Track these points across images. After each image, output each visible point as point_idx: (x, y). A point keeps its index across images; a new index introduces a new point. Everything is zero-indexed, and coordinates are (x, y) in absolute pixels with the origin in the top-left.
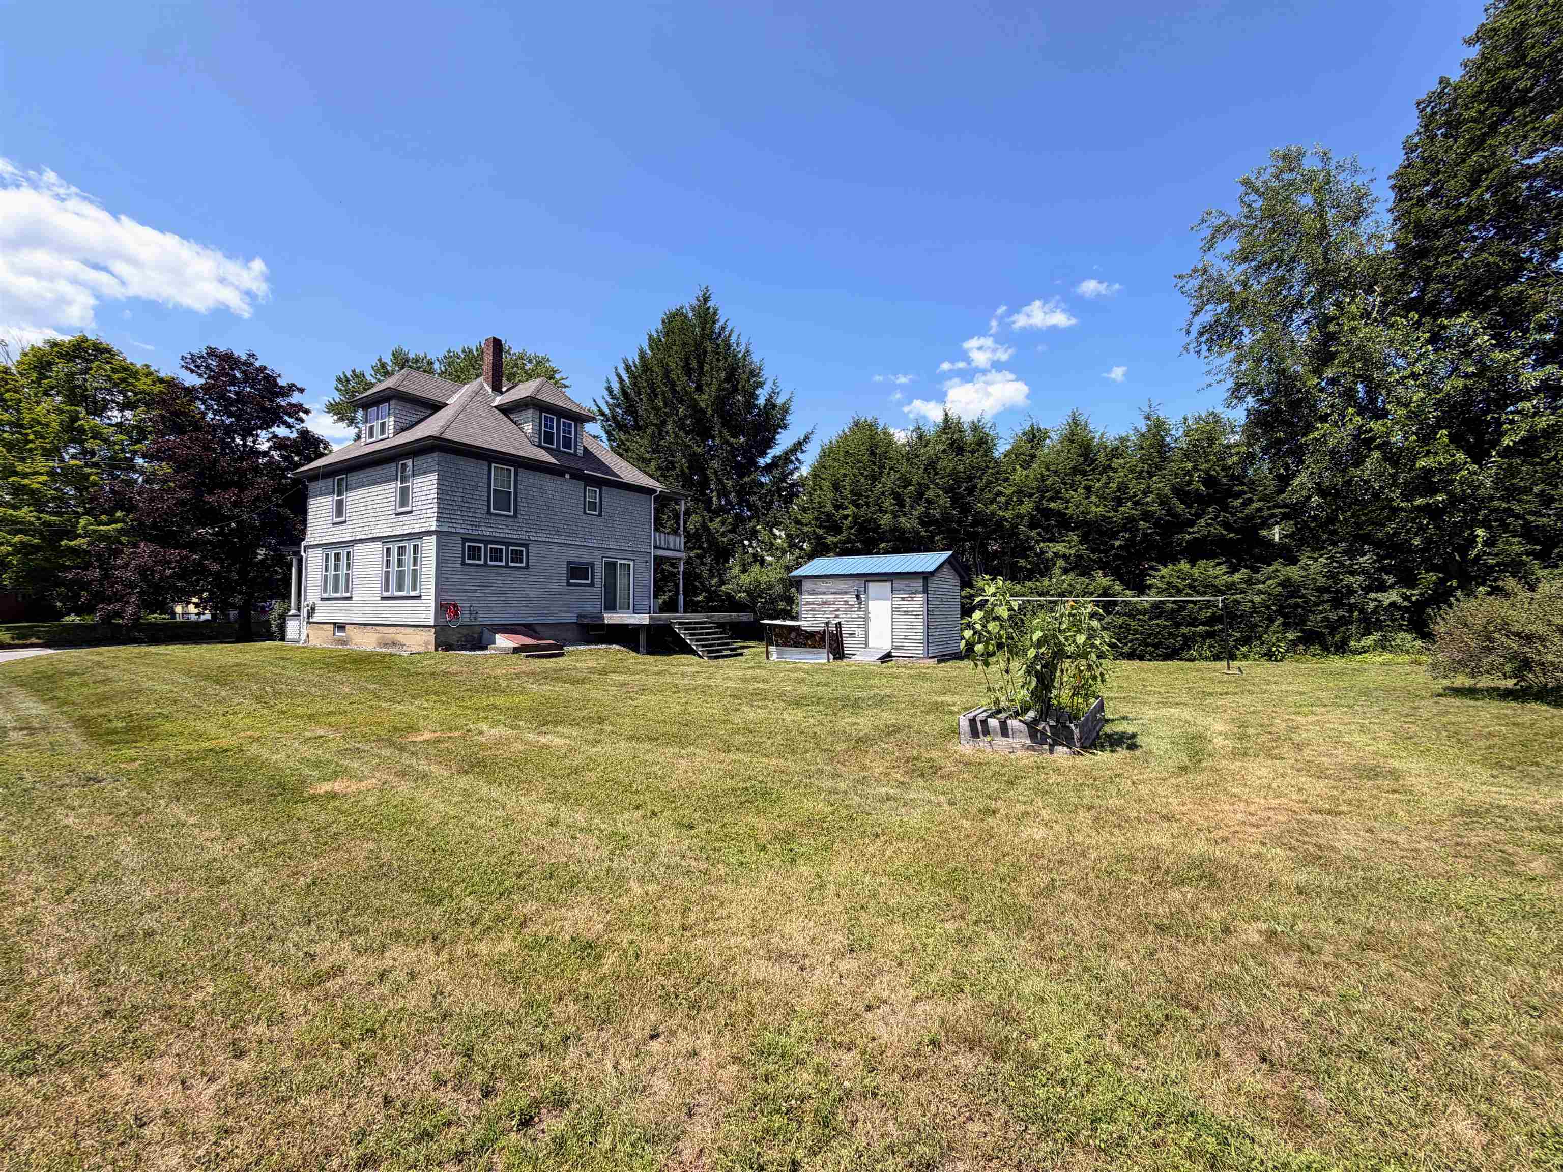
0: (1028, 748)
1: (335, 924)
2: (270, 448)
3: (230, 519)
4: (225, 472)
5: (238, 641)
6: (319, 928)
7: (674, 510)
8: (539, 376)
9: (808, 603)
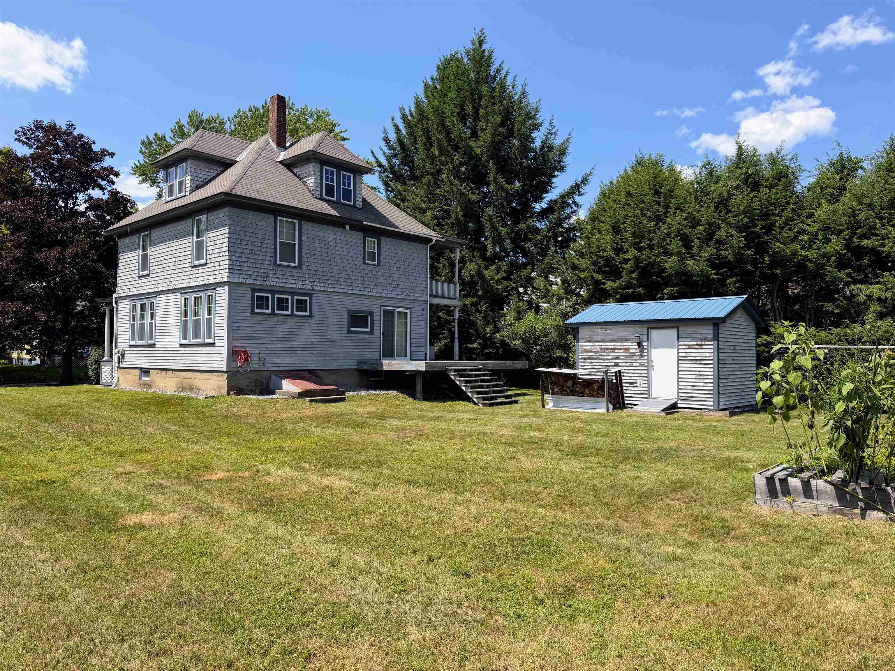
0: (836, 511)
1: (144, 645)
2: (87, 209)
3: (55, 273)
4: (51, 232)
5: (62, 383)
6: (131, 647)
7: (449, 258)
8: (319, 130)
9: (585, 351)
